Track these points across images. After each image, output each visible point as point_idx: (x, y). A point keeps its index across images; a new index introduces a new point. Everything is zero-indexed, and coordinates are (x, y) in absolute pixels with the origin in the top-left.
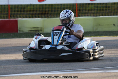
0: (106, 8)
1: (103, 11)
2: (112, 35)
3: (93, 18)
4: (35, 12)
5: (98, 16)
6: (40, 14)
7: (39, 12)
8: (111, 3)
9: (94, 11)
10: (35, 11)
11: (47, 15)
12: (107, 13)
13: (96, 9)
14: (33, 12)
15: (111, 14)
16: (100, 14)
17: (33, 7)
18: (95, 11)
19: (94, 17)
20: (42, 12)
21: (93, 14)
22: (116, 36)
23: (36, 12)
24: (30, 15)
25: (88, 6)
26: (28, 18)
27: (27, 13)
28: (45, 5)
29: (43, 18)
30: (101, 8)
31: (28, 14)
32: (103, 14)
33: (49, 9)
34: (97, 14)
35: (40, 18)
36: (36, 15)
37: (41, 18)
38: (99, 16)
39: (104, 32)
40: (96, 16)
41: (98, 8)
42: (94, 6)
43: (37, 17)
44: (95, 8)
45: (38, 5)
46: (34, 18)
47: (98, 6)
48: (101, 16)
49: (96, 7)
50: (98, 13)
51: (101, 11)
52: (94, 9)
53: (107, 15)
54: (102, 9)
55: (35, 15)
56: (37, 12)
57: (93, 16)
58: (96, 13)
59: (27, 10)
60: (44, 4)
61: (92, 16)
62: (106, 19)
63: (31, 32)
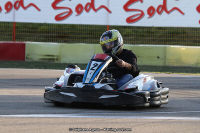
0: (148, 34)
1: (144, 38)
2: (155, 71)
3: (130, 46)
4: (49, 34)
5: (137, 44)
6: (57, 37)
7: (55, 35)
8: (156, 27)
9: (131, 38)
10: (50, 32)
11: (66, 39)
12: (150, 41)
13: (135, 35)
14: (47, 34)
15: (155, 42)
16: (140, 42)
17: (47, 27)
18: (133, 37)
19: (132, 45)
20: (59, 35)
21: (131, 40)
22: (159, 73)
23: (51, 35)
24: (44, 38)
25: (123, 30)
26: (40, 41)
27: (39, 34)
28: (65, 25)
29: (60, 42)
30: (141, 33)
31: (40, 36)
32: (144, 42)
33: (70, 31)
34: (136, 42)
35: (56, 42)
36: (52, 39)
37: (58, 42)
38: (139, 44)
39: (144, 66)
40: (135, 44)
41: (138, 34)
42: (132, 30)
43: (52, 42)
44: (134, 33)
45: (55, 24)
46: (48, 42)
47: (138, 30)
48: (141, 44)
49: (135, 31)
50: (137, 40)
51: (142, 38)
52: (132, 35)
53: (149, 44)
54: (143, 35)
55: (50, 38)
56: (53, 35)
57: (130, 44)
58: (135, 40)
59: (39, 30)
60: (63, 24)
61: (128, 44)
62: (148, 48)
63: (43, 61)
